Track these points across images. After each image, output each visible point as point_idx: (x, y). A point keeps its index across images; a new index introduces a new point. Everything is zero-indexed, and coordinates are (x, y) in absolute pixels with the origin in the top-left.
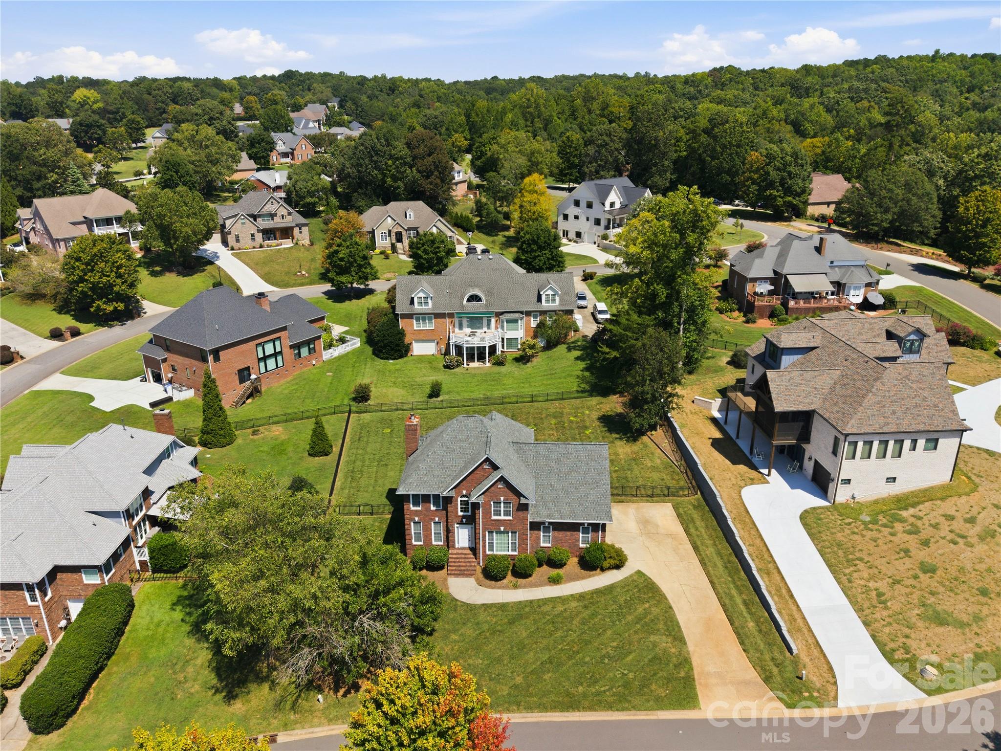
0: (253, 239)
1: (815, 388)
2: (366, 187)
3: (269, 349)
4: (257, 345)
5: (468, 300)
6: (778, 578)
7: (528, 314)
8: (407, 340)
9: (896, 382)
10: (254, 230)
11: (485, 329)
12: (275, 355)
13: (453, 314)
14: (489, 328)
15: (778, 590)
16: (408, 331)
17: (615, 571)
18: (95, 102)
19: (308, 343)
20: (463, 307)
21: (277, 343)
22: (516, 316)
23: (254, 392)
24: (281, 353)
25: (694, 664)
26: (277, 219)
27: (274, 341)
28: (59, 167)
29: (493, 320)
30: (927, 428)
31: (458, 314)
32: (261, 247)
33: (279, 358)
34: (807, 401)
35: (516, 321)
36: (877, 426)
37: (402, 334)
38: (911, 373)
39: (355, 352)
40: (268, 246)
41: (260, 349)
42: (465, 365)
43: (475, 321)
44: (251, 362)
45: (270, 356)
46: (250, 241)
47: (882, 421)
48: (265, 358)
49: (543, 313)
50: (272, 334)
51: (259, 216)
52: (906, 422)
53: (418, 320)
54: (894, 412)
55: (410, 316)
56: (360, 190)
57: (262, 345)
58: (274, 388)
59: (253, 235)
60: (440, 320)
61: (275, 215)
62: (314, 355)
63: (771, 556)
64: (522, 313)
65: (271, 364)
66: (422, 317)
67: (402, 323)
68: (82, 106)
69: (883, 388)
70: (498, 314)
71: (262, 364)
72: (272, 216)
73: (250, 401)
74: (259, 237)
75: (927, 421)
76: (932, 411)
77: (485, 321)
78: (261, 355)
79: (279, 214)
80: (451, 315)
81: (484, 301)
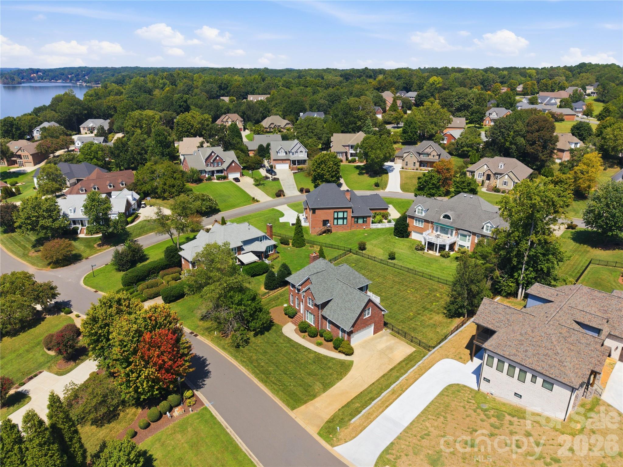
0: (414, 165)
1: (508, 320)
2: (494, 146)
3: (341, 215)
4: (334, 212)
5: (444, 217)
6: (394, 397)
7: (474, 234)
8: (409, 229)
9: (543, 334)
10: (416, 161)
11: (449, 235)
12: (343, 218)
13: (433, 222)
14: (451, 235)
15: (386, 401)
16: (410, 225)
17: (344, 355)
18: (438, 83)
19: (363, 217)
20: (439, 220)
21: (345, 214)
22: (466, 233)
23: (328, 231)
24: (346, 218)
25: (316, 399)
26: (430, 157)
27: (344, 212)
28: (363, 119)
29: (454, 232)
30: (542, 371)
31: (436, 223)
32: (417, 170)
33: (345, 221)
34: (497, 324)
35: (465, 236)
36: (508, 353)
37: (408, 225)
38: (571, 336)
39: (388, 229)
40: (421, 170)
41: (336, 214)
42: (426, 251)
43: (445, 230)
44: (331, 219)
45: (341, 218)
46: (413, 166)
47: (514, 351)
48: (338, 219)
49: (483, 236)
50: (344, 209)
51: (422, 154)
52: (530, 361)
53: (416, 220)
54: (526, 351)
55: (412, 217)
56: (490, 147)
57: (338, 212)
58: (338, 233)
59: (415, 163)
60: (427, 224)
61: (430, 154)
62: (365, 224)
63: (406, 389)
64: (470, 232)
65: (340, 222)
66: (419, 220)
67: (408, 220)
68: (432, 85)
69: (531, 334)
70: (457, 229)
71: (336, 221)
72: (428, 155)
73: (324, 234)
74: (418, 164)
75: (547, 367)
76: (556, 364)
77: (450, 231)
78: (336, 216)
79: (432, 154)
80: (432, 223)
81: (451, 220)
